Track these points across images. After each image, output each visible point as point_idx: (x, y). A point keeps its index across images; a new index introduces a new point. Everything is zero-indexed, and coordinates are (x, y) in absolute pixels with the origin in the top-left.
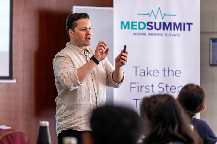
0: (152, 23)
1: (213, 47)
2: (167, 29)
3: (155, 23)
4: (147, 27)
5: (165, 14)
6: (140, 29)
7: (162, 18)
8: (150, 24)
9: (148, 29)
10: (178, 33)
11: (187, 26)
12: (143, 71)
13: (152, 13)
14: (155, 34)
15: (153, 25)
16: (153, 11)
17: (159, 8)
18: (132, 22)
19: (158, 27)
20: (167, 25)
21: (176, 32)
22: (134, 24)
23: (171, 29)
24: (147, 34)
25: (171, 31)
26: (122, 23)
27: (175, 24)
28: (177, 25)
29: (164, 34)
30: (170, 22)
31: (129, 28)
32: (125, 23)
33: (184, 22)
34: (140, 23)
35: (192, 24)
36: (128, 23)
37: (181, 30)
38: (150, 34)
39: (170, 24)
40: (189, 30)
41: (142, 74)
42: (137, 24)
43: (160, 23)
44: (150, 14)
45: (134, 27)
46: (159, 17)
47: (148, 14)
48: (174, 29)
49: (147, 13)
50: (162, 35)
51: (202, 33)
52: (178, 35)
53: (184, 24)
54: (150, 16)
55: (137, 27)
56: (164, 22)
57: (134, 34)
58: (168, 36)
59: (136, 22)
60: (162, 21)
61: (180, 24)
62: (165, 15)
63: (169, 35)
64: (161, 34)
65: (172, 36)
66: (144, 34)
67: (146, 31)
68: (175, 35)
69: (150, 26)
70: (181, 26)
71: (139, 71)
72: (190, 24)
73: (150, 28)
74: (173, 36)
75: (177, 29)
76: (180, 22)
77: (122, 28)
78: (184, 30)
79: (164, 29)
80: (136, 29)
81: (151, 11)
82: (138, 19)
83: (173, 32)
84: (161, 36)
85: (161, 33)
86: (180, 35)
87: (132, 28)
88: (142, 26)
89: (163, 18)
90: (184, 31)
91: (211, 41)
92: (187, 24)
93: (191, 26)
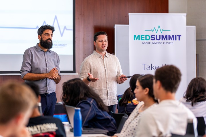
0: (154, 36)
2: (164, 39)
3: (156, 36)
4: (151, 38)
5: (163, 30)
6: (146, 39)
7: (161, 32)
8: (153, 36)
9: (152, 39)
10: (171, 42)
11: (178, 37)
12: (149, 67)
14: (156, 43)
15: (155, 37)
16: (155, 28)
17: (159, 26)
19: (158, 38)
22: (143, 37)
23: (167, 40)
24: (151, 43)
26: (135, 36)
27: (169, 36)
29: (163, 43)
31: (139, 40)
32: (137, 36)
34: (146, 36)
35: (181, 36)
36: (139, 36)
37: (174, 40)
38: (153, 43)
39: (166, 36)
40: (179, 40)
41: (148, 69)
42: (145, 37)
43: (160, 36)
45: (143, 39)
46: (159, 31)
47: (152, 30)
48: (169, 40)
50: (161, 43)
53: (176, 36)
54: (153, 31)
55: (145, 39)
57: (143, 43)
59: (144, 35)
60: (161, 34)
61: (173, 36)
63: (166, 43)
66: (149, 43)
67: (150, 41)
68: (170, 43)
69: (153, 37)
70: (173, 38)
71: (146, 67)
72: (179, 36)
73: (153, 39)
74: (168, 44)
75: (171, 40)
77: (134, 40)
79: (162, 40)
80: (144, 40)
82: (145, 33)
83: (168, 41)
86: (173, 43)
87: (142, 39)
88: (148, 38)
92: (178, 36)
93: (180, 37)
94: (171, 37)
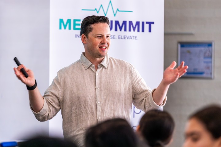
1: (182, 53)
2: (121, 30)
5: (118, 10)
7: (113, 15)
10: (134, 35)
11: (146, 26)
13: (101, 8)
16: (101, 6)
17: (110, 2)
18: (75, 21)
20: (121, 24)
21: (133, 33)
22: (77, 22)
23: (125, 30)
25: (125, 32)
27: (131, 23)
28: (134, 24)
29: (117, 37)
30: (125, 20)
31: (70, 29)
32: (65, 22)
33: (143, 21)
35: (153, 23)
36: (69, 21)
37: (138, 31)
39: (125, 23)
40: (150, 31)
42: (81, 23)
43: (112, 22)
44: (98, 10)
45: (77, 27)
46: (110, 13)
47: (96, 9)
48: (130, 30)
49: (94, 9)
51: (166, 34)
52: (135, 38)
53: (143, 23)
54: (98, 12)
55: (80, 27)
56: (117, 20)
57: (76, 36)
58: (122, 39)
59: (79, 20)
60: (114, 19)
61: (138, 23)
62: (118, 12)
63: (123, 37)
64: (112, 37)
65: (126, 38)
68: (131, 38)
70: (138, 26)
72: (150, 24)
74: (128, 38)
75: (134, 30)
76: (138, 21)
77: (60, 28)
78: (143, 31)
79: (116, 30)
80: (79, 29)
81: (100, 5)
83: (128, 33)
84: (113, 39)
85: (113, 35)
86: (138, 38)
87: (75, 28)
89: (115, 15)
90: (143, 33)
91: (179, 46)
92: (147, 23)
93: (152, 25)
94: (134, 25)
